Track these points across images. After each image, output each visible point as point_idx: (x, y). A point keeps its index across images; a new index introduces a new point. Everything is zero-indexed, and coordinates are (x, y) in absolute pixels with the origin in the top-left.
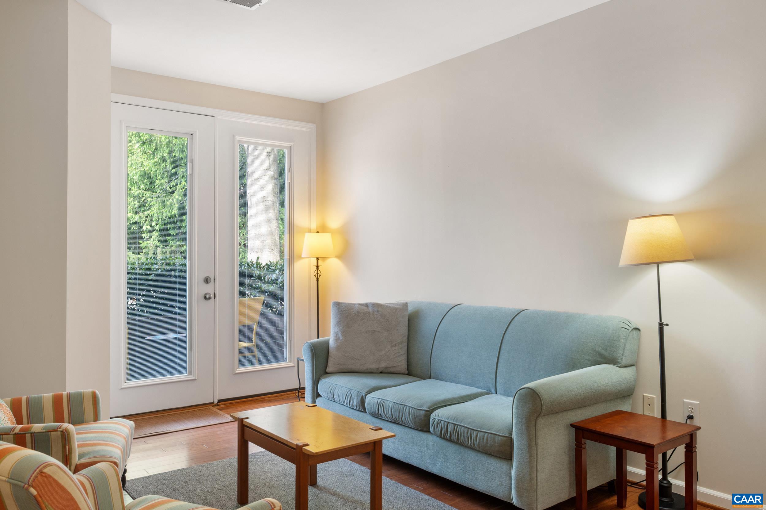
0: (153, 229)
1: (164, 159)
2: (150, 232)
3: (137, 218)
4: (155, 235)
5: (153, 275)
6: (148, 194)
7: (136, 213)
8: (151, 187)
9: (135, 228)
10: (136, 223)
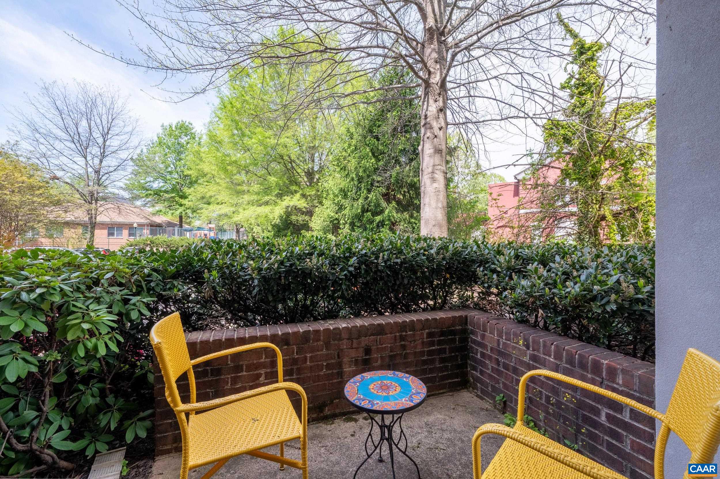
0: (346, 223)
1: (353, 179)
2: (344, 224)
3: (337, 216)
4: (347, 226)
5: (355, 258)
6: (343, 201)
7: (337, 213)
8: (345, 196)
9: (336, 222)
10: (336, 219)
